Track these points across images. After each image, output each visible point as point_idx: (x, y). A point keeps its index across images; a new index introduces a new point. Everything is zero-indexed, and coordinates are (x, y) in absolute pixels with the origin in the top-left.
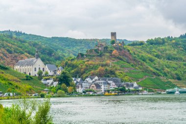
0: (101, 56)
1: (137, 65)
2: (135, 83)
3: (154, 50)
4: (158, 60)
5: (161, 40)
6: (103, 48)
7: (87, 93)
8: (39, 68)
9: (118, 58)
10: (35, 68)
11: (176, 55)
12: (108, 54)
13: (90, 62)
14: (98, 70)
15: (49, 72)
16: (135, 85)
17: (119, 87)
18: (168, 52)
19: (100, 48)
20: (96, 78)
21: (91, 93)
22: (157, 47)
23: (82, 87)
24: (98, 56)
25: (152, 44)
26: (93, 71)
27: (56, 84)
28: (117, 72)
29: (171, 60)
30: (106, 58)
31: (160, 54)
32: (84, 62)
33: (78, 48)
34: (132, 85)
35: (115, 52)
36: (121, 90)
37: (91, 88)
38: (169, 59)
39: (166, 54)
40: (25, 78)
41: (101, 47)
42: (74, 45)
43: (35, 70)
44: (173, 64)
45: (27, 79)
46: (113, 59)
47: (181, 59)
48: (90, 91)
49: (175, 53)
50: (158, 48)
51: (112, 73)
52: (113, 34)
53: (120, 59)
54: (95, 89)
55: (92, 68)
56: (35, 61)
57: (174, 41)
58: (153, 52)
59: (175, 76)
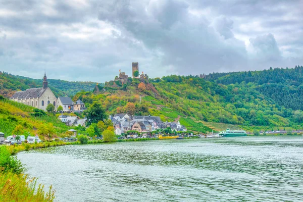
0: (125, 89)
1: (166, 102)
2: (179, 123)
3: (172, 87)
4: (181, 98)
5: (178, 78)
6: (127, 80)
7: (129, 136)
8: (49, 102)
9: (145, 93)
10: (43, 101)
11: (196, 94)
12: (133, 88)
13: (113, 96)
14: (126, 106)
15: (63, 106)
16: (179, 125)
17: (161, 127)
18: (187, 90)
19: (122, 80)
20: (127, 116)
21: (135, 136)
22: (175, 85)
23: (120, 127)
24: (121, 89)
25: (169, 81)
26: (119, 108)
27: (82, 122)
28: (150, 110)
29: (192, 99)
30: (132, 92)
31: (180, 92)
32: (105, 96)
33: (72, 90)
34: (175, 126)
35: (141, 85)
36: (166, 132)
37: (133, 128)
38: (189, 98)
39: (187, 93)
40: (34, 113)
41: (124, 78)
42: (68, 87)
43: (43, 105)
44: (195, 103)
45: (36, 115)
46: (140, 93)
47: (202, 99)
48: (133, 133)
49: (195, 91)
50: (177, 85)
51: (144, 110)
52: (135, 65)
53: (148, 94)
54: (139, 129)
55: (117, 104)
56: (42, 91)
57: (191, 79)
58: (172, 90)
59: (202, 116)
